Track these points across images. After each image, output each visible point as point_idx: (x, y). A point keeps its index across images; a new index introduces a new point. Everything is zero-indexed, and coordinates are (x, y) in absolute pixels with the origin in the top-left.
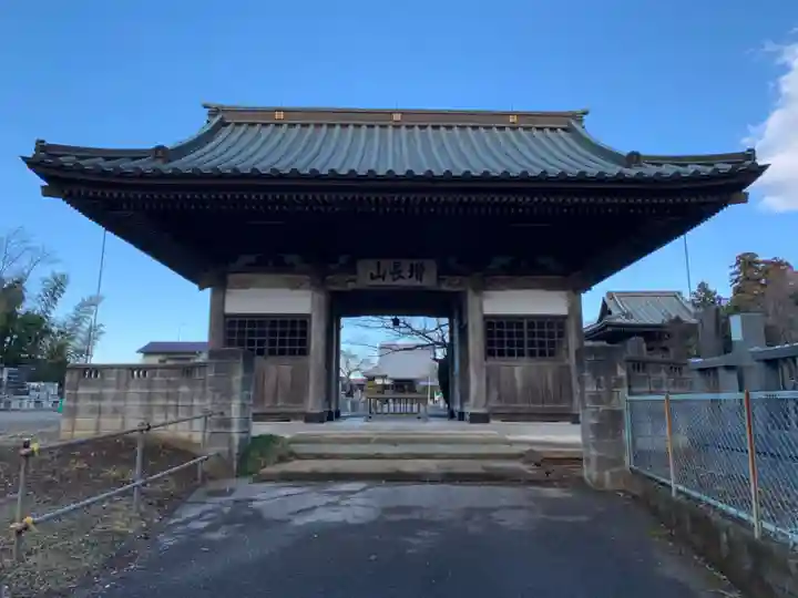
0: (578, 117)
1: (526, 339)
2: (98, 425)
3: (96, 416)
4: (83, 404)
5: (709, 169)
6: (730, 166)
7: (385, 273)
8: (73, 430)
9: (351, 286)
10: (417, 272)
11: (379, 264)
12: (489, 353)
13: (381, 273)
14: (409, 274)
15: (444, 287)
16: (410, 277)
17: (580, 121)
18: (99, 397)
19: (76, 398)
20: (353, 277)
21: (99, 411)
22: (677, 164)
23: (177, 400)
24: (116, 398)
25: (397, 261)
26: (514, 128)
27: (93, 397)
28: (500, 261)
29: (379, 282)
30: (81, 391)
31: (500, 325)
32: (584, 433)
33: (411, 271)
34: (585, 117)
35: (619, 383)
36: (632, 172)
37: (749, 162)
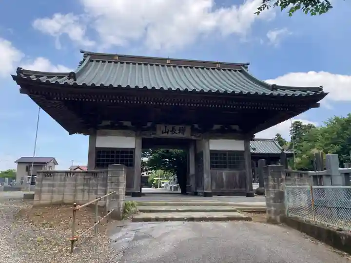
0: (245, 66)
1: (227, 160)
2: (52, 198)
3: (51, 194)
4: (45, 189)
5: (306, 93)
6: (314, 93)
7: (169, 130)
8: (40, 200)
9: (153, 136)
10: (182, 131)
11: (166, 127)
12: (212, 167)
13: (167, 131)
14: (178, 131)
15: (193, 138)
16: (179, 133)
17: (246, 68)
18: (53, 186)
19: (42, 186)
20: (154, 132)
21: (52, 192)
22: (293, 91)
23: (89, 187)
24: (60, 186)
25: (174, 126)
26: (219, 70)
27: (49, 185)
28: (216, 127)
29: (165, 135)
30: (44, 182)
31: (216, 154)
32: (267, 200)
33: (179, 130)
34: (248, 66)
35: (282, 180)
36: (275, 93)
37: (321, 92)
